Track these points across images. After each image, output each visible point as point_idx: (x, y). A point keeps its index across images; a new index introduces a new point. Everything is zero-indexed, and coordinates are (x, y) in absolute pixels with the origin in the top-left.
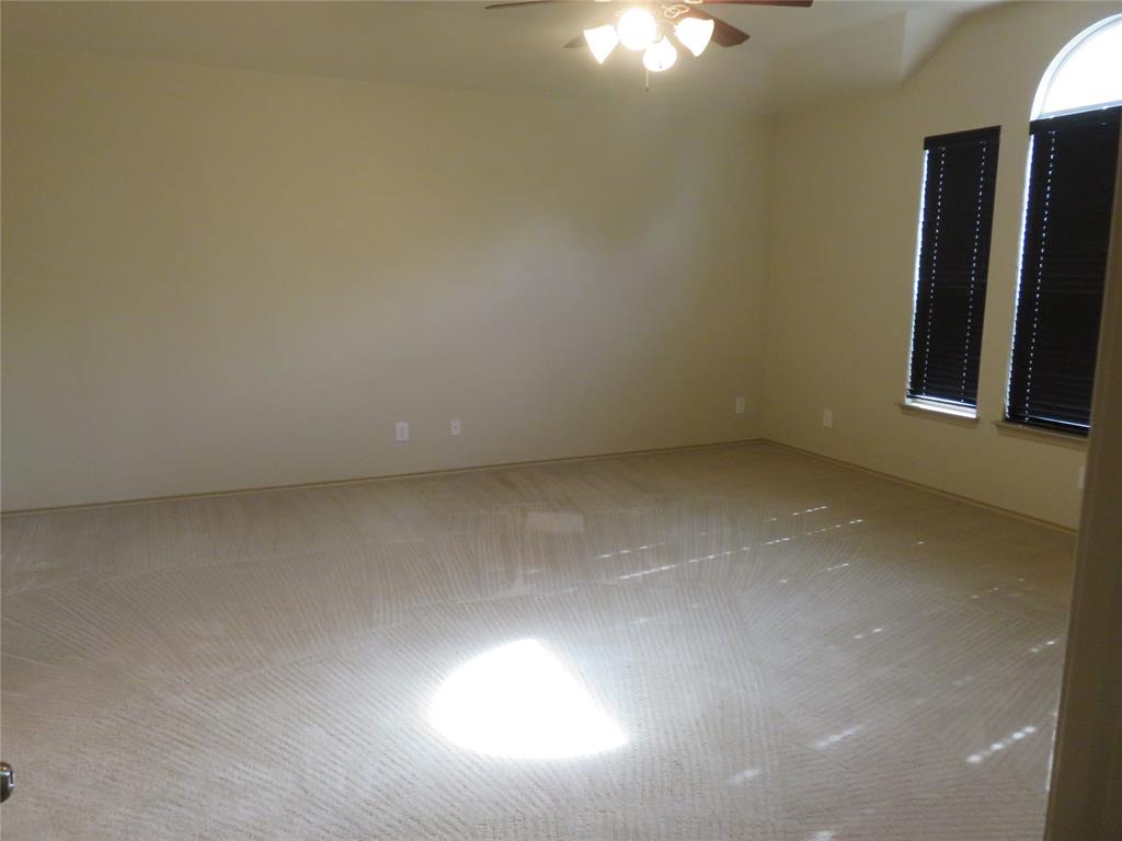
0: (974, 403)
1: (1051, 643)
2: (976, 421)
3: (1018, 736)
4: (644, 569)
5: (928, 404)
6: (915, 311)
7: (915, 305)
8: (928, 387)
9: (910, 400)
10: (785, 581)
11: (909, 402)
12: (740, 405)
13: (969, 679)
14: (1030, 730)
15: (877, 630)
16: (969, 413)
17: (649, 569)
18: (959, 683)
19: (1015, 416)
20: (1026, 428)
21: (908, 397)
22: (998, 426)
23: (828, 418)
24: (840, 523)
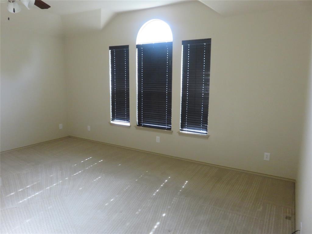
0: (129, 121)
1: (158, 191)
2: (130, 126)
3: (156, 227)
4: (28, 196)
5: (117, 122)
6: (111, 96)
7: (111, 94)
8: (116, 118)
9: (112, 121)
10: (81, 189)
11: (112, 122)
12: (61, 126)
13: (140, 210)
14: (158, 223)
15: (112, 200)
16: (127, 124)
17: (30, 196)
18: (137, 213)
19: (140, 124)
20: (143, 127)
21: (111, 120)
22: (136, 127)
23: (89, 128)
24: (96, 163)
